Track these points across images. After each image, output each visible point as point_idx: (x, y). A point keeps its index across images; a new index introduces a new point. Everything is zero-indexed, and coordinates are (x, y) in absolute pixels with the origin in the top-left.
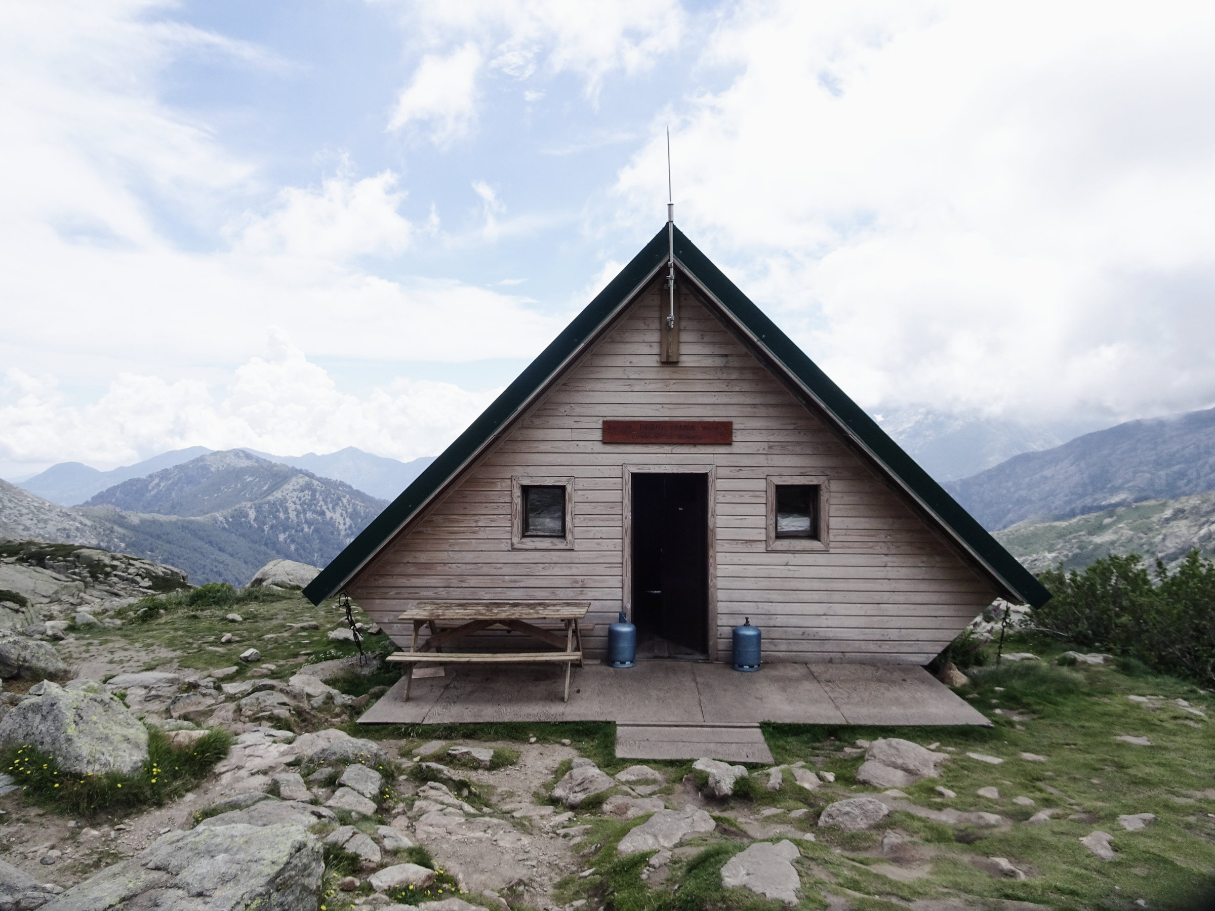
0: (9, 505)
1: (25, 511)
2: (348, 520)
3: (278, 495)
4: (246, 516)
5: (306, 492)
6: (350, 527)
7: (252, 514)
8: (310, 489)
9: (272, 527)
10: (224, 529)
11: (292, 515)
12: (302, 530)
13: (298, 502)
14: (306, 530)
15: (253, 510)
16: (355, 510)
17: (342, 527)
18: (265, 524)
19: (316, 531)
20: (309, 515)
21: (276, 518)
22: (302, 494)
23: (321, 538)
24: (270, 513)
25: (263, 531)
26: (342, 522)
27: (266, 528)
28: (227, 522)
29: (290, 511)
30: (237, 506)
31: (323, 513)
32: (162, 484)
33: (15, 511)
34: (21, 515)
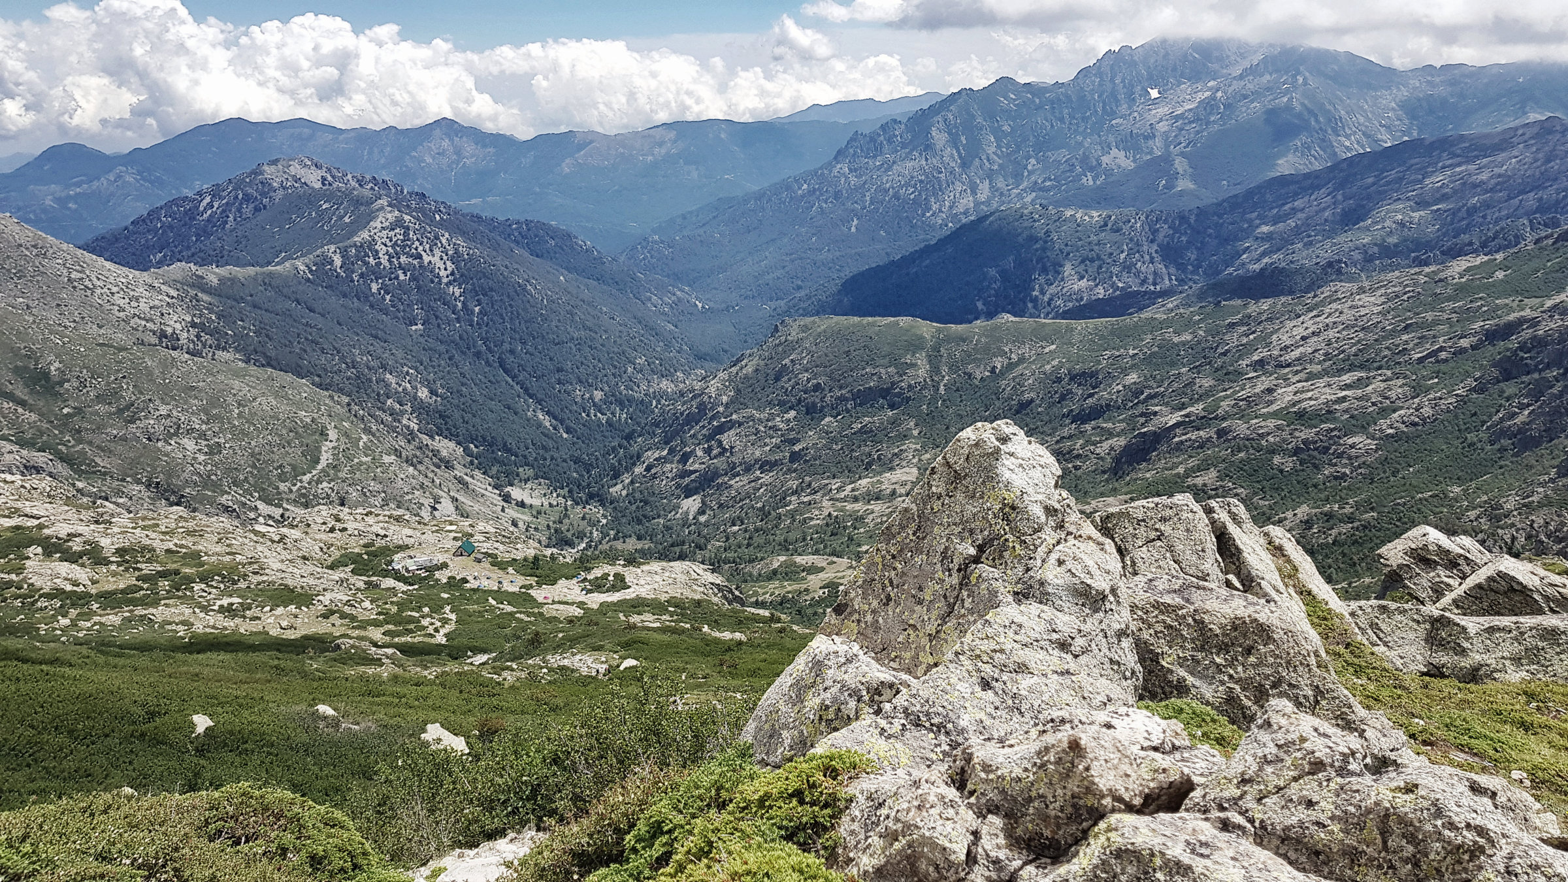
0: (98, 283)
1: (115, 289)
2: (449, 263)
3: (365, 235)
4: (331, 262)
5: (397, 231)
6: (452, 274)
7: (338, 261)
8: (402, 227)
9: (362, 275)
10: (308, 280)
11: (384, 260)
12: (397, 278)
13: (389, 244)
14: (402, 277)
15: (338, 255)
16: (456, 252)
17: (443, 273)
18: (353, 272)
19: (413, 278)
20: (403, 259)
21: (366, 263)
22: (392, 233)
23: (419, 288)
24: (358, 258)
25: (352, 281)
26: (442, 267)
27: (355, 277)
28: (311, 271)
29: (381, 255)
30: (318, 252)
31: (420, 257)
32: (216, 205)
33: (105, 290)
34: (113, 294)
